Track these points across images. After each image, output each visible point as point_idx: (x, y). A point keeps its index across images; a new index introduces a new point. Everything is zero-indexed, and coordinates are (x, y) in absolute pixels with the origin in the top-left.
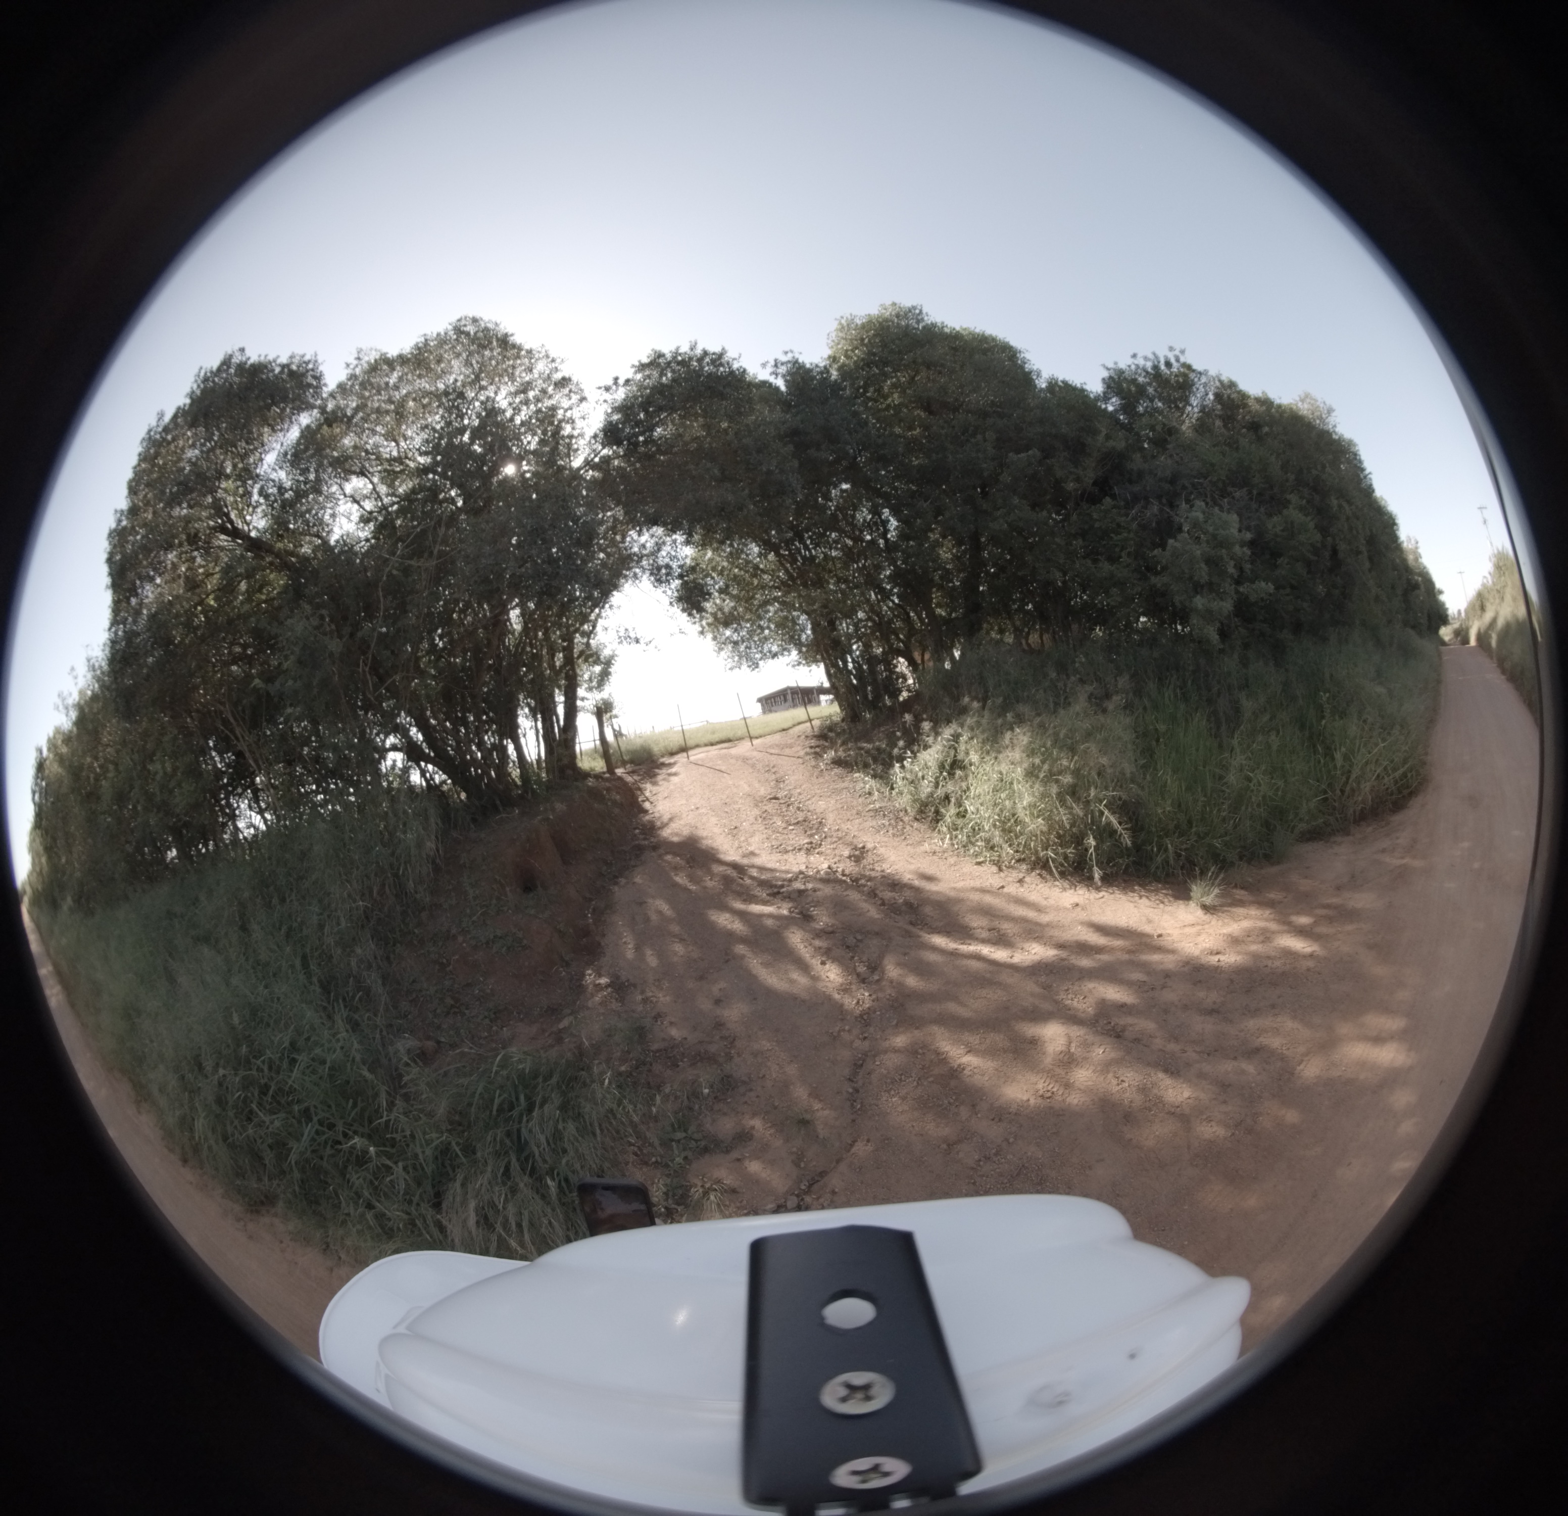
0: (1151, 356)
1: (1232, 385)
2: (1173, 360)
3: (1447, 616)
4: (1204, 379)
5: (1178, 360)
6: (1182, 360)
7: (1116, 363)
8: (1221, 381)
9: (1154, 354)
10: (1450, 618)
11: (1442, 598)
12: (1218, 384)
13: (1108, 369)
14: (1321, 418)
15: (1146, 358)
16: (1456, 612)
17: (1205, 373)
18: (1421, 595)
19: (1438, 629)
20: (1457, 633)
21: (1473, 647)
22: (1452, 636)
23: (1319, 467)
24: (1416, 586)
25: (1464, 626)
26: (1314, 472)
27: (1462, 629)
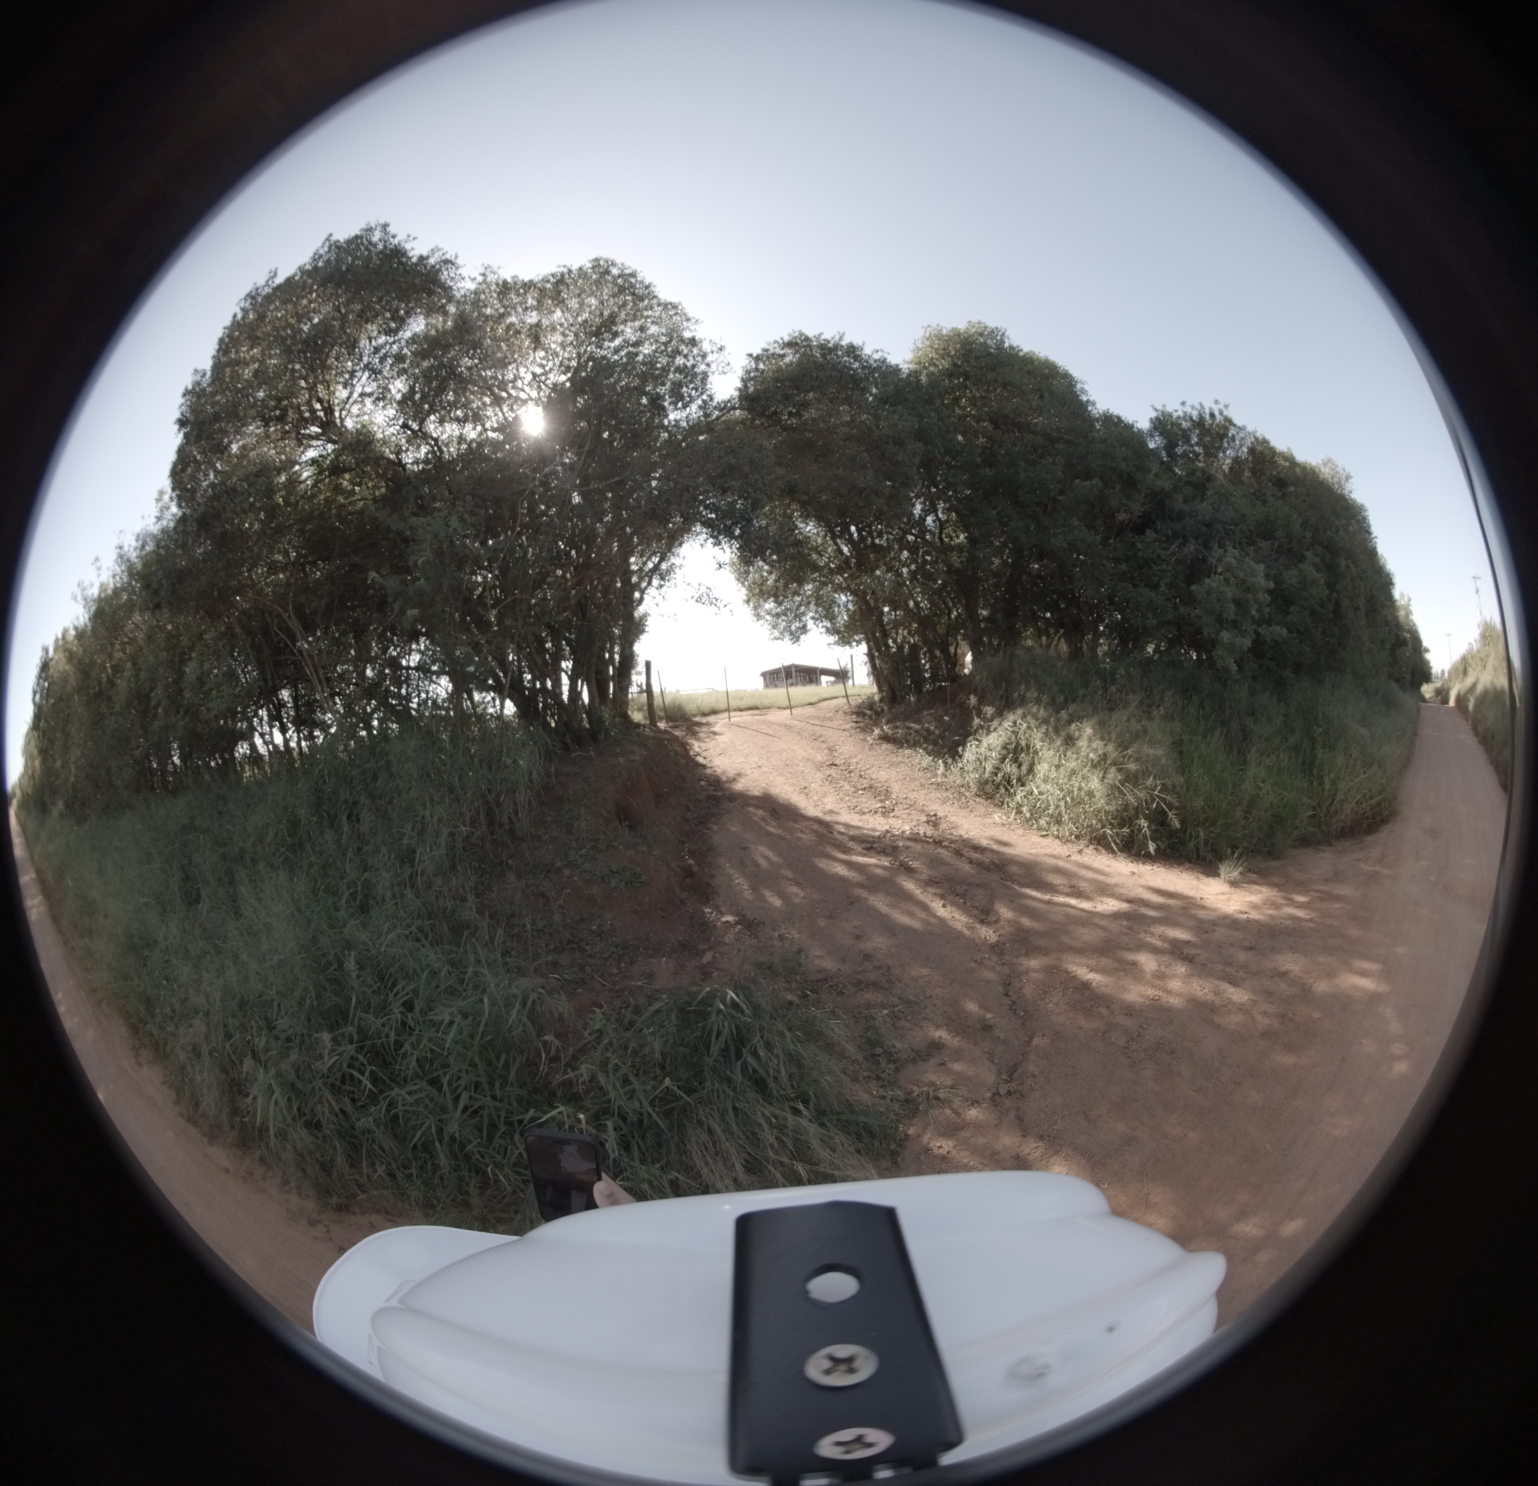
0: (1198, 406)
1: (1265, 442)
2: (1217, 413)
3: (1431, 674)
5: (1221, 413)
6: (1225, 413)
7: (1164, 406)
8: (1256, 439)
9: (1201, 404)
10: (1433, 677)
11: (1428, 656)
12: (1253, 439)
13: (1156, 410)
14: (1339, 483)
15: (1194, 407)
16: (1439, 672)
18: (1408, 652)
19: (1420, 685)
20: (1438, 692)
21: (1451, 708)
22: (1433, 694)
23: (1334, 530)
24: (1404, 642)
25: (1445, 686)
26: (1329, 533)
27: (1443, 690)
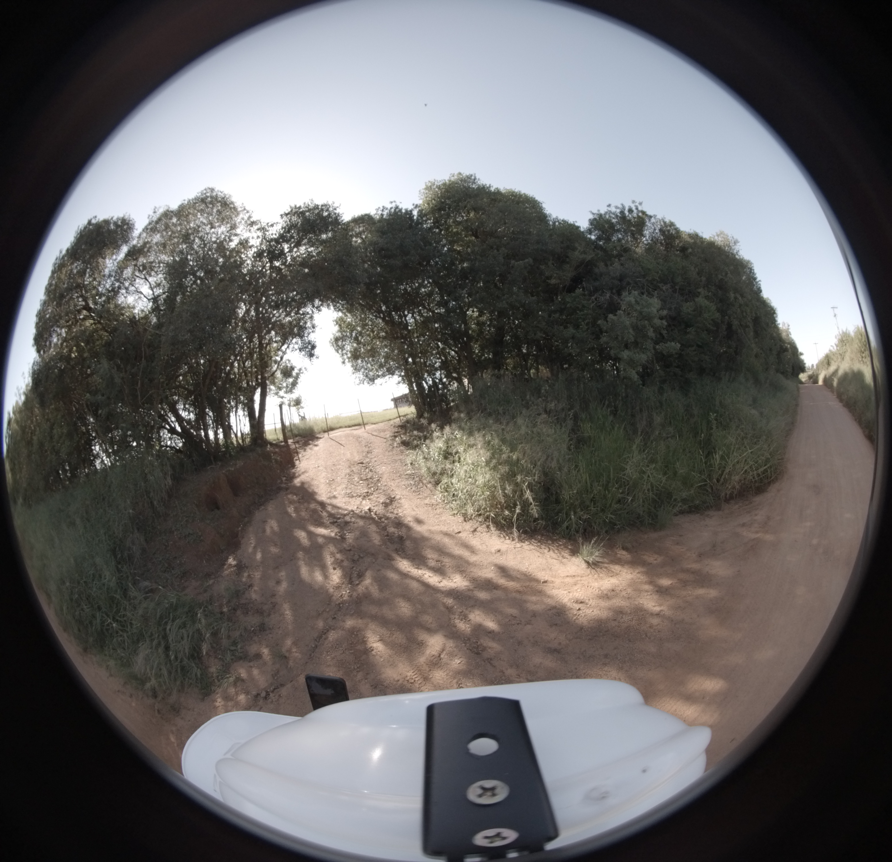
0: (620, 206)
1: (672, 224)
2: (634, 209)
3: (804, 367)
4: (653, 220)
5: (637, 209)
6: (640, 208)
7: (599, 211)
8: (665, 223)
9: (622, 205)
10: (806, 369)
11: (802, 357)
12: (662, 223)
13: (593, 214)
14: (729, 246)
16: (810, 366)
17: (655, 216)
18: (789, 355)
19: (799, 374)
20: (810, 377)
21: (820, 386)
22: (807, 378)
23: (724, 274)
24: (786, 350)
25: (815, 373)
26: (720, 277)
27: (814, 375)
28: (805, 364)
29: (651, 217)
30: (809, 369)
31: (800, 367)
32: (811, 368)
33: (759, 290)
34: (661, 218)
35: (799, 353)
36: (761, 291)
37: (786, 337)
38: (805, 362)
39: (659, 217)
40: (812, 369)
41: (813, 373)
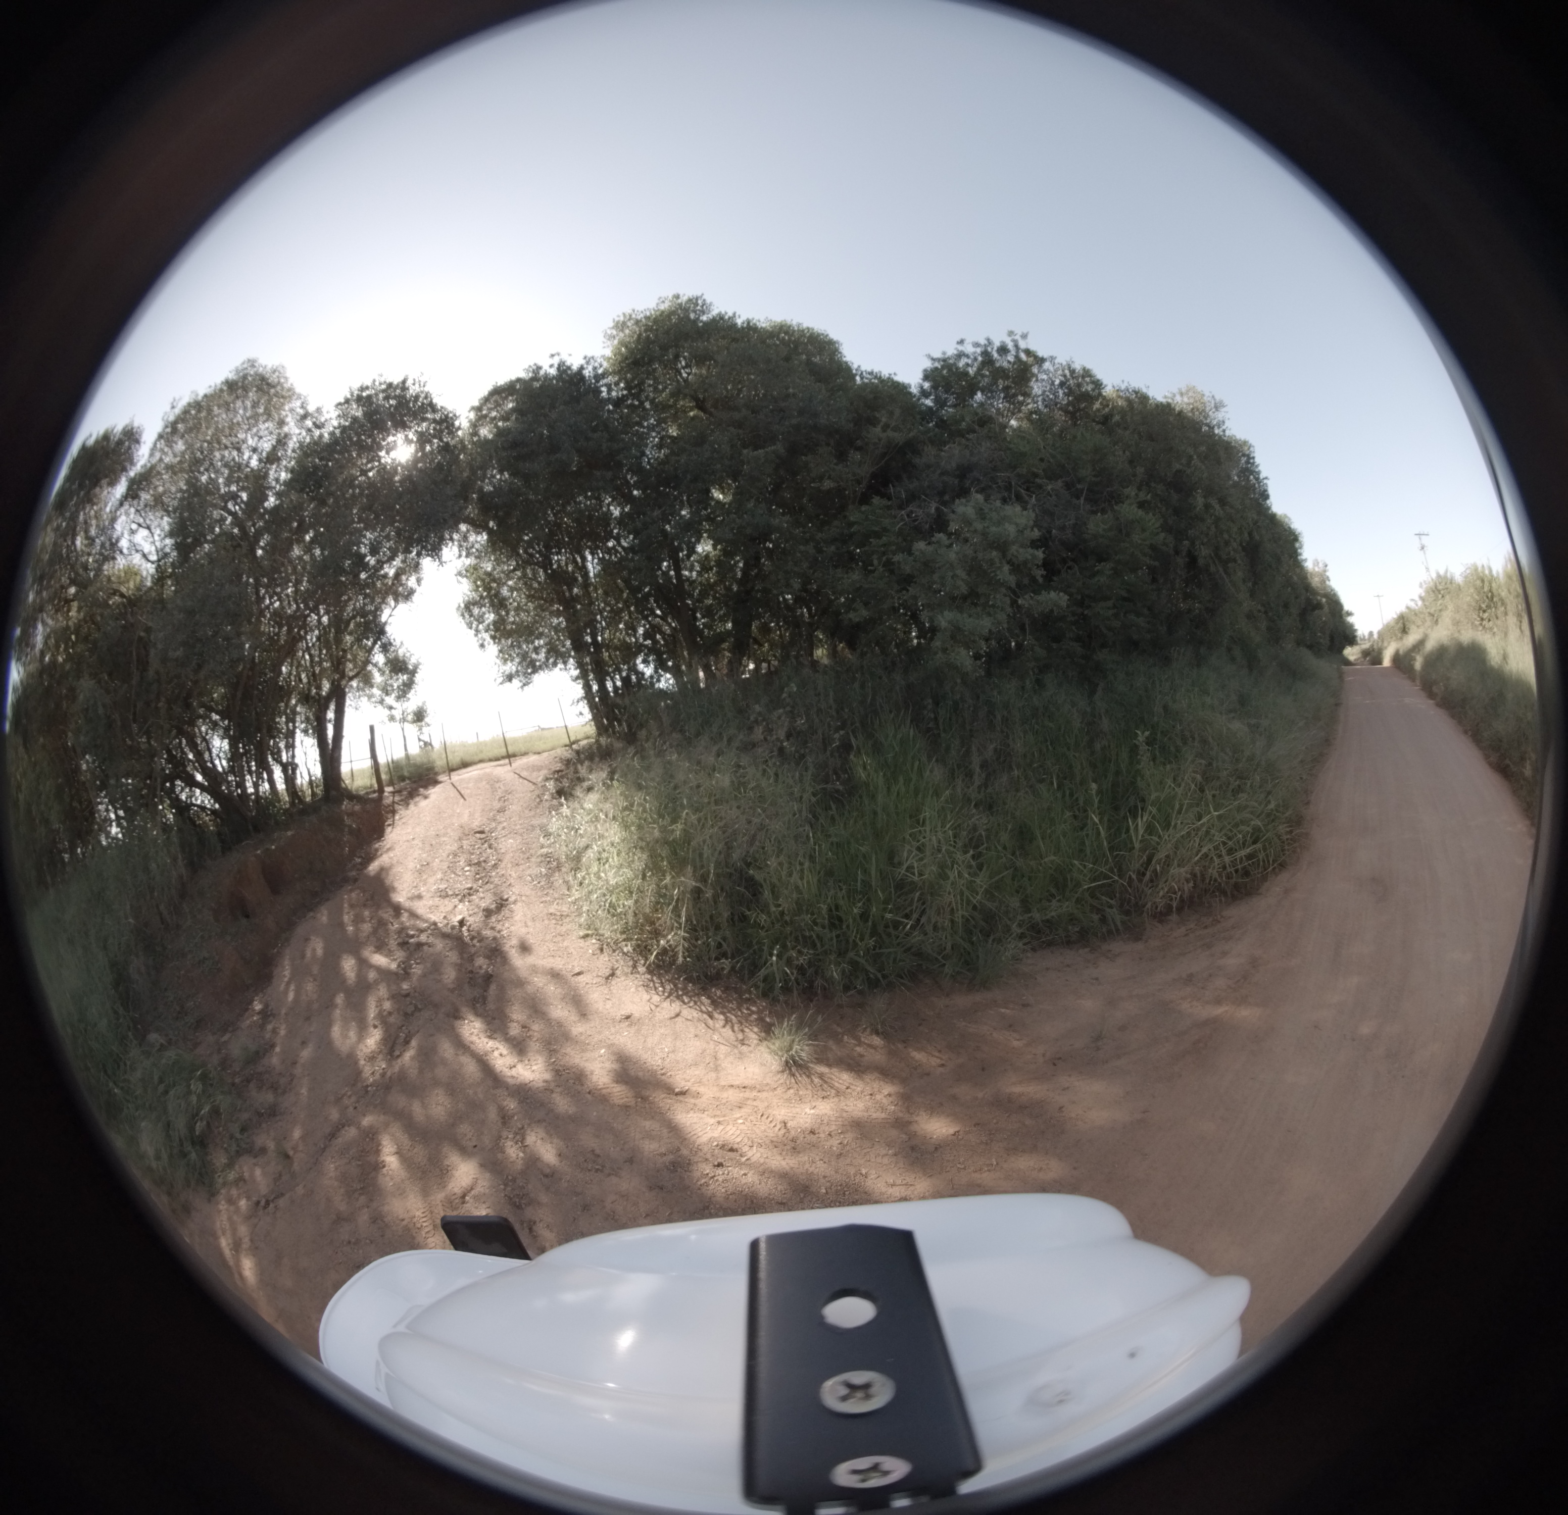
0: (984, 342)
1: (1087, 373)
2: (1010, 346)
3: (1354, 637)
4: (1047, 365)
5: (1017, 346)
6: (1023, 345)
7: (942, 352)
8: (1072, 372)
9: (988, 339)
10: (1358, 639)
11: (1350, 619)
12: (1067, 372)
13: (931, 358)
14: (1203, 412)
15: (976, 345)
16: (1366, 634)
17: (1052, 358)
18: (1324, 615)
19: (1343, 648)
20: (1366, 653)
21: (1386, 668)
22: (1360, 655)
23: (1184, 461)
24: (1319, 606)
25: (1375, 647)
26: (1177, 466)
27: (1373, 650)
28: (1356, 630)
29: (1043, 360)
30: (1364, 639)
31: (1348, 637)
32: (1367, 637)
33: (1265, 496)
34: (1064, 363)
35: (1344, 612)
36: (1267, 497)
37: (1319, 585)
38: (1356, 627)
39: (1062, 359)
40: (1369, 639)
41: (1372, 646)
